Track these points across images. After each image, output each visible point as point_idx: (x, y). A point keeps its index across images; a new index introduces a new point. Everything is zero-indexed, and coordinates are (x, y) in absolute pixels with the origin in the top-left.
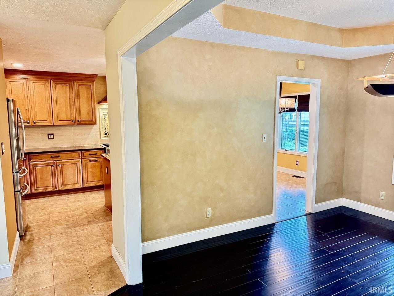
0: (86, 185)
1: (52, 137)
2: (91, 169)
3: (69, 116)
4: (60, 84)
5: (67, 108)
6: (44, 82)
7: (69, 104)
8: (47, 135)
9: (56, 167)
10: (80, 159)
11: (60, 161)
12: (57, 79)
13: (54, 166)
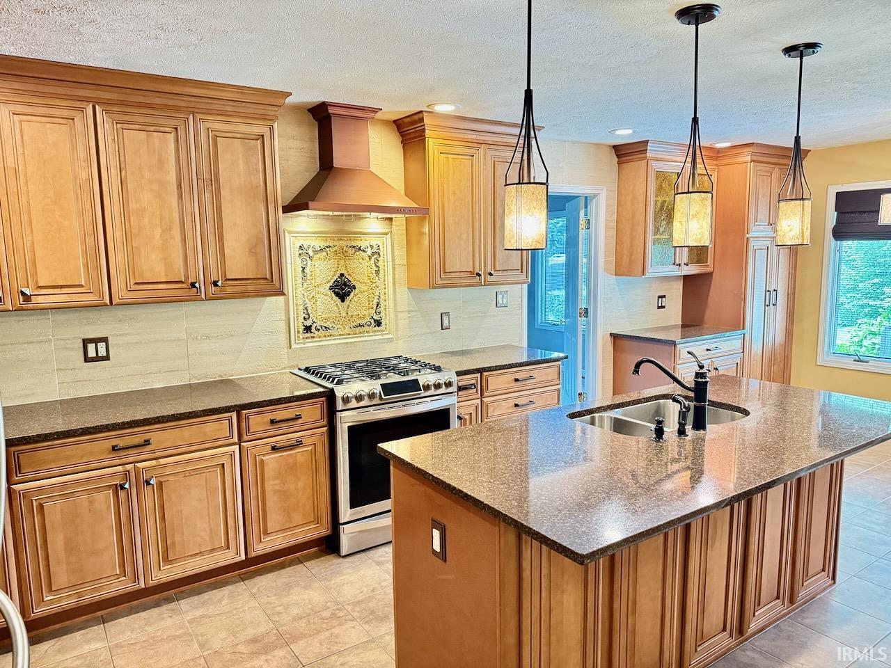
0: (260, 549)
1: (102, 352)
2: (277, 482)
3: (179, 263)
4: (137, 127)
5: (166, 230)
6: (66, 113)
7: (176, 215)
8: (81, 345)
9: (134, 490)
10: (234, 444)
11: (154, 462)
12: (122, 103)
13: (127, 486)
